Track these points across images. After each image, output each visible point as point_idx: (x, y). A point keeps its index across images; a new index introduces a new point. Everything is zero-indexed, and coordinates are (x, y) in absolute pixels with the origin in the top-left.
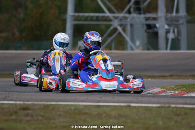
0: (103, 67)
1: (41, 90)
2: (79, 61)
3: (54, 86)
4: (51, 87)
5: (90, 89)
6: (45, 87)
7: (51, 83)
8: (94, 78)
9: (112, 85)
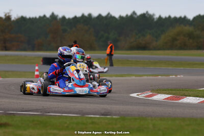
0: (77, 76)
1: (25, 93)
2: (56, 72)
3: (36, 91)
4: (34, 91)
5: (67, 94)
6: (28, 91)
7: (33, 88)
8: (70, 85)
9: (85, 90)
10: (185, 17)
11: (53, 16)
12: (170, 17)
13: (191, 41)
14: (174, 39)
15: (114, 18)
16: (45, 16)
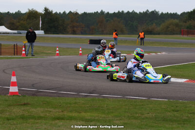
10: (176, 13)
11: (102, 12)
12: (168, 13)
13: (177, 28)
14: (168, 27)
15: (136, 13)
16: (97, 12)
